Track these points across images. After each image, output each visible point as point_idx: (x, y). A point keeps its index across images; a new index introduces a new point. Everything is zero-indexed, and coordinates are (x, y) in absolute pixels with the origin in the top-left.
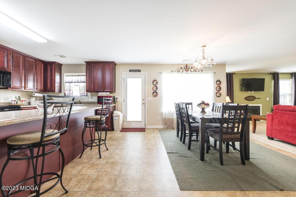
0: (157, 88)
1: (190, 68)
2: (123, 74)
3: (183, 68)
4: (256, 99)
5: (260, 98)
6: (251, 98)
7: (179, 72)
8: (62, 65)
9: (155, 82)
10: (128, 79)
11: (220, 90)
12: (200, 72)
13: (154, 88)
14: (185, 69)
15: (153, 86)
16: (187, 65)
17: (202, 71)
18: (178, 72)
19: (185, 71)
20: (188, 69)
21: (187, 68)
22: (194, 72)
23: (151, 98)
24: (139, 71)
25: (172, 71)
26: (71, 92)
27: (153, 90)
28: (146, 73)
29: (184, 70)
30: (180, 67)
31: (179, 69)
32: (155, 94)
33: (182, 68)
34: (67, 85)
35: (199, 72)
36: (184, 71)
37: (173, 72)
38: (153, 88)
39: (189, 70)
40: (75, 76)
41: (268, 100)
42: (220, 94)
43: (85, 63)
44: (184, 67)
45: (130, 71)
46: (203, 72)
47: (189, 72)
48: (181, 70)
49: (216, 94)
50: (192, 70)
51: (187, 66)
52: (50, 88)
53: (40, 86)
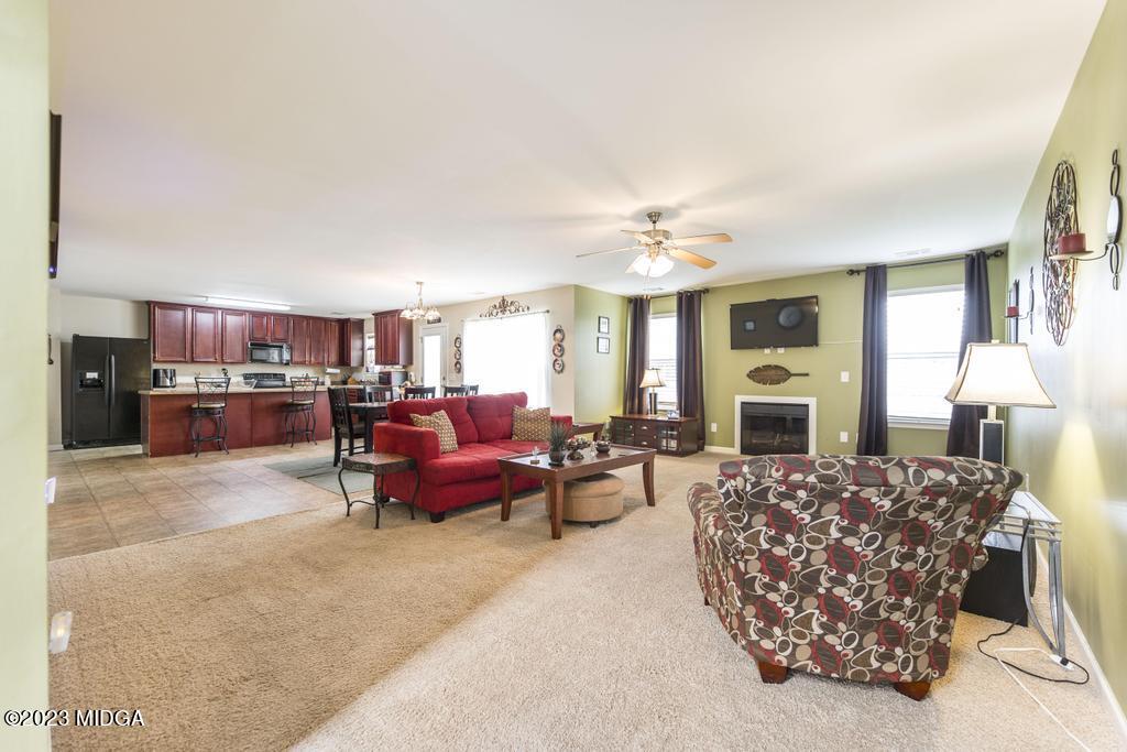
0: (461, 354)
1: (509, 304)
2: (421, 329)
3: (498, 307)
4: (792, 378)
5: (807, 375)
6: (773, 372)
8: (363, 320)
10: (426, 339)
11: (562, 355)
12: (526, 311)
13: (457, 355)
14: (501, 308)
15: (455, 349)
16: (504, 298)
17: (529, 308)
18: (490, 315)
19: (500, 312)
20: (506, 307)
21: (503, 306)
22: (514, 314)
23: (454, 375)
25: (480, 316)
27: (455, 358)
28: (447, 324)
29: (499, 310)
30: (493, 304)
31: (491, 308)
32: (459, 366)
33: (495, 306)
34: (368, 352)
35: (523, 313)
36: (500, 315)
37: (483, 317)
38: (455, 355)
39: (508, 308)
41: (847, 380)
42: (561, 366)
43: (374, 317)
44: (500, 304)
45: (428, 322)
46: (530, 311)
47: (506, 313)
48: (495, 312)
49: (554, 366)
50: (513, 309)
51: (504, 300)
52: (343, 360)
53: (334, 357)
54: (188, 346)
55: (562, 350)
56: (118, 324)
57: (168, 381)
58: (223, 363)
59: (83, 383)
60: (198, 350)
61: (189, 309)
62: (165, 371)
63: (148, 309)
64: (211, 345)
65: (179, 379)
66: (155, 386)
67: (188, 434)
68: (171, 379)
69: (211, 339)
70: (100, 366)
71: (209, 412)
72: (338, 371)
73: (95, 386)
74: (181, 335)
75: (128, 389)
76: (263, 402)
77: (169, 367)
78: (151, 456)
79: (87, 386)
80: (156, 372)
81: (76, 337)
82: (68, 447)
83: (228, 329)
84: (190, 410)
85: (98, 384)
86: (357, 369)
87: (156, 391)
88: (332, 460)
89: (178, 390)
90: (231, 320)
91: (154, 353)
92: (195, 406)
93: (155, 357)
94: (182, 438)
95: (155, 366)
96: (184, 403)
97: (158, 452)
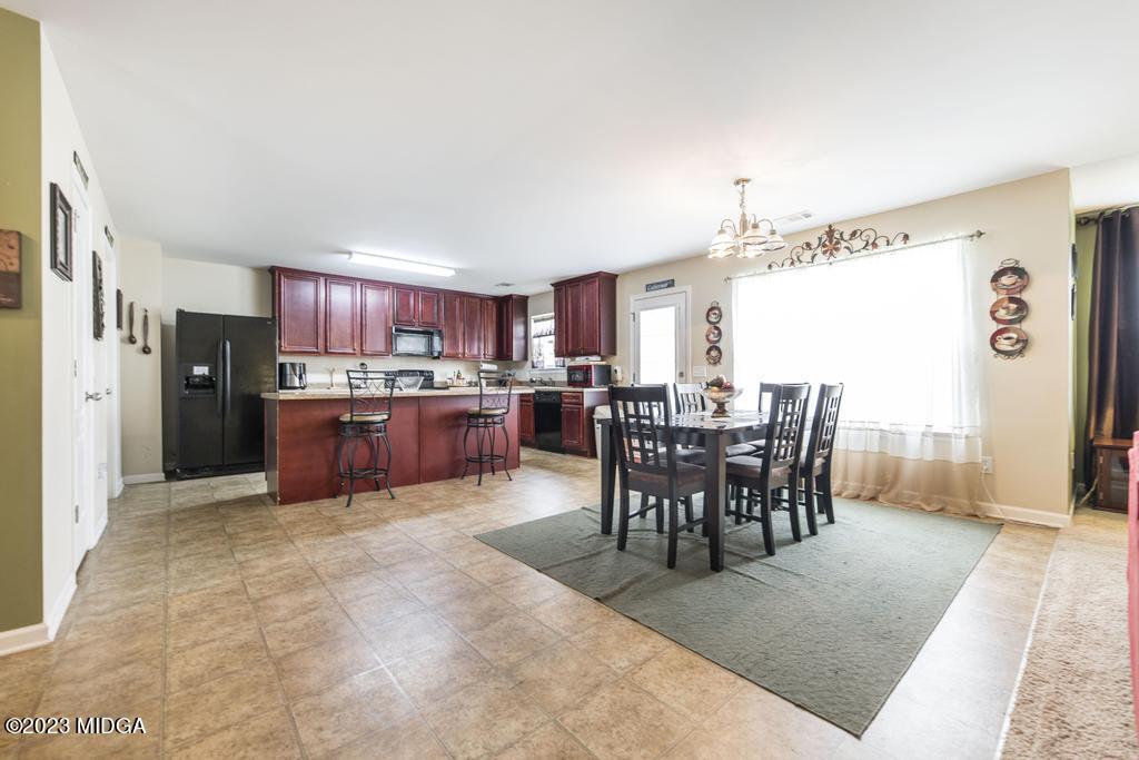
0: (720, 334)
1: (846, 237)
2: (632, 300)
3: (815, 245)
7: (797, 264)
8: (527, 297)
9: (714, 315)
10: (644, 315)
11: (1018, 321)
12: (899, 244)
13: (712, 335)
14: (824, 246)
15: (707, 326)
16: (830, 226)
17: (906, 237)
18: (792, 263)
19: (825, 253)
20: (837, 243)
21: (831, 242)
22: (864, 252)
23: (703, 368)
24: (671, 284)
25: (770, 266)
26: (541, 358)
27: (708, 340)
28: (689, 289)
29: (819, 251)
30: (801, 242)
31: (795, 251)
32: (714, 353)
33: (808, 245)
34: (536, 341)
35: (890, 248)
36: (821, 258)
37: (775, 268)
38: (707, 336)
39: (844, 244)
40: (543, 320)
42: (1018, 341)
43: (552, 288)
44: (820, 239)
45: (649, 287)
46: (909, 243)
47: (842, 254)
48: (807, 255)
49: (995, 343)
50: (857, 243)
51: (830, 232)
52: (502, 353)
53: (491, 349)
54: (321, 331)
55: (1022, 308)
56: (234, 297)
57: (297, 380)
58: (363, 354)
59: (190, 382)
60: (333, 337)
61: (322, 280)
62: (293, 365)
63: (274, 278)
64: (349, 330)
65: (310, 378)
66: (282, 386)
67: (333, 465)
68: (301, 378)
69: (349, 321)
70: (212, 359)
71: (363, 428)
72: (494, 367)
73: (204, 387)
74: (312, 315)
75: (247, 391)
76: (434, 410)
77: (297, 360)
78: (282, 503)
79: (196, 387)
80: (282, 366)
81: (181, 314)
82: (170, 475)
83: (368, 308)
84: (336, 425)
85: (208, 383)
86: (519, 365)
87: (284, 395)
88: (599, 528)
89: (310, 393)
90: (372, 297)
91: (280, 339)
92: (346, 417)
93: (280, 346)
94: (324, 471)
95: (281, 359)
96: (327, 413)
97: (289, 494)
